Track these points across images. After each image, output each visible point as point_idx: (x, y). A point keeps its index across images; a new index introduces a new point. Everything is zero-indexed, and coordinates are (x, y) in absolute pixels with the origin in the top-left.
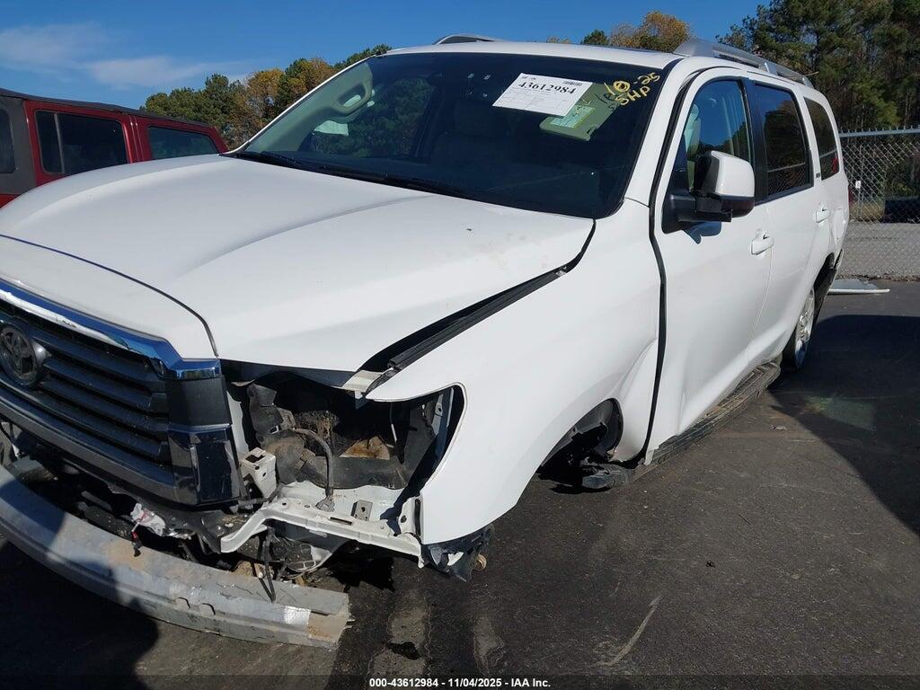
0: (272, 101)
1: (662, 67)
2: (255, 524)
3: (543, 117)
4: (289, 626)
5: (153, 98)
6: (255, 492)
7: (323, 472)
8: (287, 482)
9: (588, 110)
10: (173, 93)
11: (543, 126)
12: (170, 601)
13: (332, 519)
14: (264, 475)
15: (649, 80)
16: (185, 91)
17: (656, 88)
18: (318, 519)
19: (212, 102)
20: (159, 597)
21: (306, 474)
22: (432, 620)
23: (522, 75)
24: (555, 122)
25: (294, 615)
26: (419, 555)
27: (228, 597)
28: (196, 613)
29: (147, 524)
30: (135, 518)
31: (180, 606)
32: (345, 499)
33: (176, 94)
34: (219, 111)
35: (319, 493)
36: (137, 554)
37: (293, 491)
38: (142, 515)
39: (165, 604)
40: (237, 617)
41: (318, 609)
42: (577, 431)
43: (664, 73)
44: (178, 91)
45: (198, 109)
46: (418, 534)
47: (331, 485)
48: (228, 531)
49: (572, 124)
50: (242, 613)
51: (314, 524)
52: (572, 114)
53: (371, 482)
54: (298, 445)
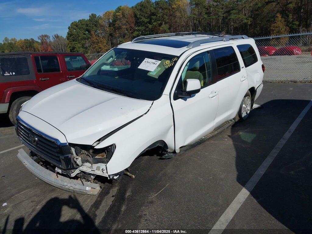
0: (111, 21)
1: (179, 55)
2: (77, 172)
3: (148, 72)
4: (87, 191)
5: (73, 23)
6: (77, 165)
7: (90, 161)
8: (84, 163)
9: (159, 69)
10: (79, 21)
11: (148, 74)
12: (65, 186)
13: (91, 170)
14: (79, 161)
15: (174, 60)
16: (83, 20)
17: (176, 62)
18: (88, 170)
19: (91, 23)
20: (63, 185)
21: (87, 161)
22: (119, 189)
23: (146, 58)
24: (151, 73)
25: (88, 188)
26: (108, 177)
27: (75, 185)
28: (70, 188)
29: (58, 171)
30: (56, 170)
31: (66, 187)
32: (95, 166)
33: (80, 21)
34: (94, 26)
35: (90, 165)
36: (58, 177)
37: (85, 165)
38: (57, 169)
39: (64, 186)
40: (77, 189)
41: (93, 187)
42: (148, 149)
43: (178, 57)
44: (80, 20)
45: (87, 25)
46: (107, 173)
47: (92, 163)
48: (73, 173)
49: (154, 74)
50: (78, 188)
51: (88, 171)
52: (155, 71)
53: (100, 163)
54: (85, 156)
